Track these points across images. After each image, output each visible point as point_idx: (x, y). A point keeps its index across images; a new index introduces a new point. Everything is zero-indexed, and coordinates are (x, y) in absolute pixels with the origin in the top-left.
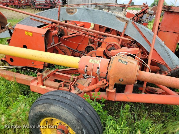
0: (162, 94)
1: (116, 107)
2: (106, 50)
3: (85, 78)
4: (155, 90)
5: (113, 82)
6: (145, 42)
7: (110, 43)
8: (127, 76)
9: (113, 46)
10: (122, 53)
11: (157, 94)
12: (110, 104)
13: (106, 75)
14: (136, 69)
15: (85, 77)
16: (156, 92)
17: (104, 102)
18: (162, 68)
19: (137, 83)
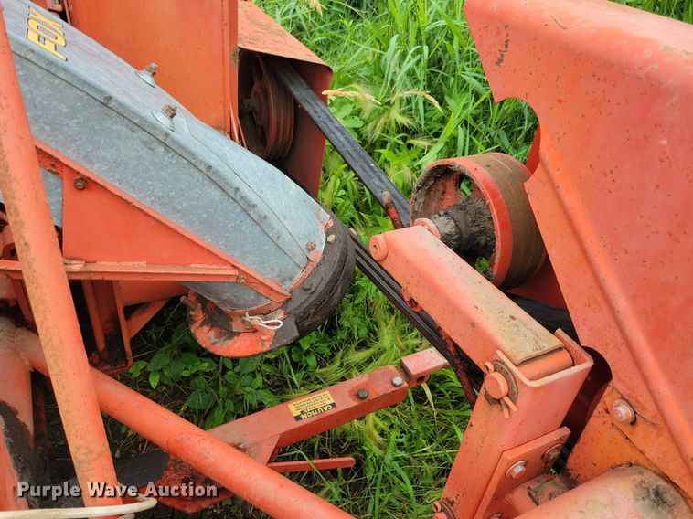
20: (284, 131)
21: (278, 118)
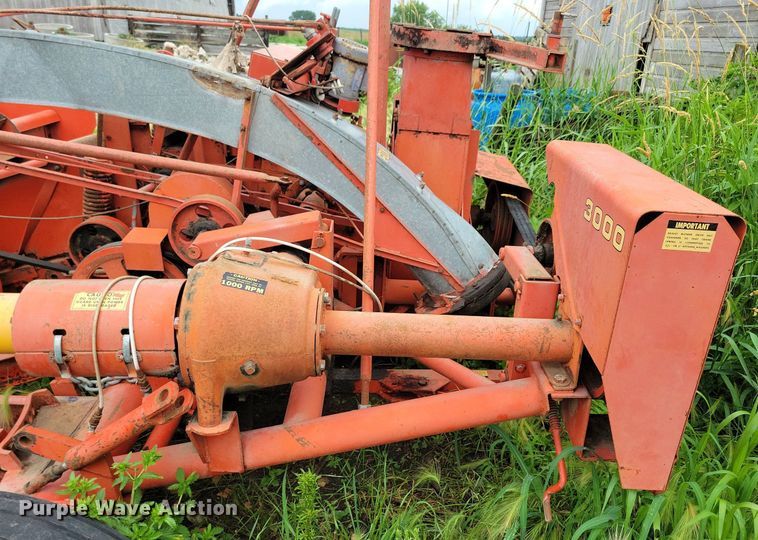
0: (447, 391)
1: (269, 493)
2: (174, 238)
3: (88, 394)
4: (419, 379)
5: (214, 385)
6: (346, 181)
7: (187, 202)
8: (273, 344)
9: (205, 216)
10: (241, 244)
11: (429, 393)
12: (241, 485)
13: (174, 359)
14: (307, 310)
15: (87, 388)
16: (425, 388)
17: (190, 492)
18: (429, 285)
19: (323, 366)
20: (506, 231)
21: (503, 223)
